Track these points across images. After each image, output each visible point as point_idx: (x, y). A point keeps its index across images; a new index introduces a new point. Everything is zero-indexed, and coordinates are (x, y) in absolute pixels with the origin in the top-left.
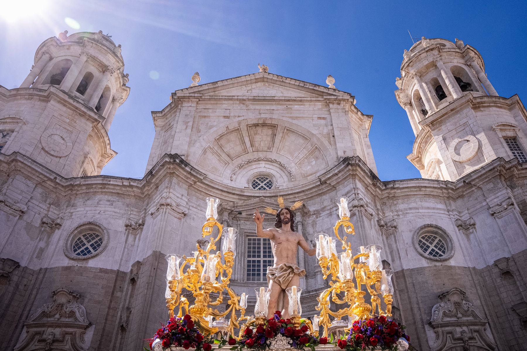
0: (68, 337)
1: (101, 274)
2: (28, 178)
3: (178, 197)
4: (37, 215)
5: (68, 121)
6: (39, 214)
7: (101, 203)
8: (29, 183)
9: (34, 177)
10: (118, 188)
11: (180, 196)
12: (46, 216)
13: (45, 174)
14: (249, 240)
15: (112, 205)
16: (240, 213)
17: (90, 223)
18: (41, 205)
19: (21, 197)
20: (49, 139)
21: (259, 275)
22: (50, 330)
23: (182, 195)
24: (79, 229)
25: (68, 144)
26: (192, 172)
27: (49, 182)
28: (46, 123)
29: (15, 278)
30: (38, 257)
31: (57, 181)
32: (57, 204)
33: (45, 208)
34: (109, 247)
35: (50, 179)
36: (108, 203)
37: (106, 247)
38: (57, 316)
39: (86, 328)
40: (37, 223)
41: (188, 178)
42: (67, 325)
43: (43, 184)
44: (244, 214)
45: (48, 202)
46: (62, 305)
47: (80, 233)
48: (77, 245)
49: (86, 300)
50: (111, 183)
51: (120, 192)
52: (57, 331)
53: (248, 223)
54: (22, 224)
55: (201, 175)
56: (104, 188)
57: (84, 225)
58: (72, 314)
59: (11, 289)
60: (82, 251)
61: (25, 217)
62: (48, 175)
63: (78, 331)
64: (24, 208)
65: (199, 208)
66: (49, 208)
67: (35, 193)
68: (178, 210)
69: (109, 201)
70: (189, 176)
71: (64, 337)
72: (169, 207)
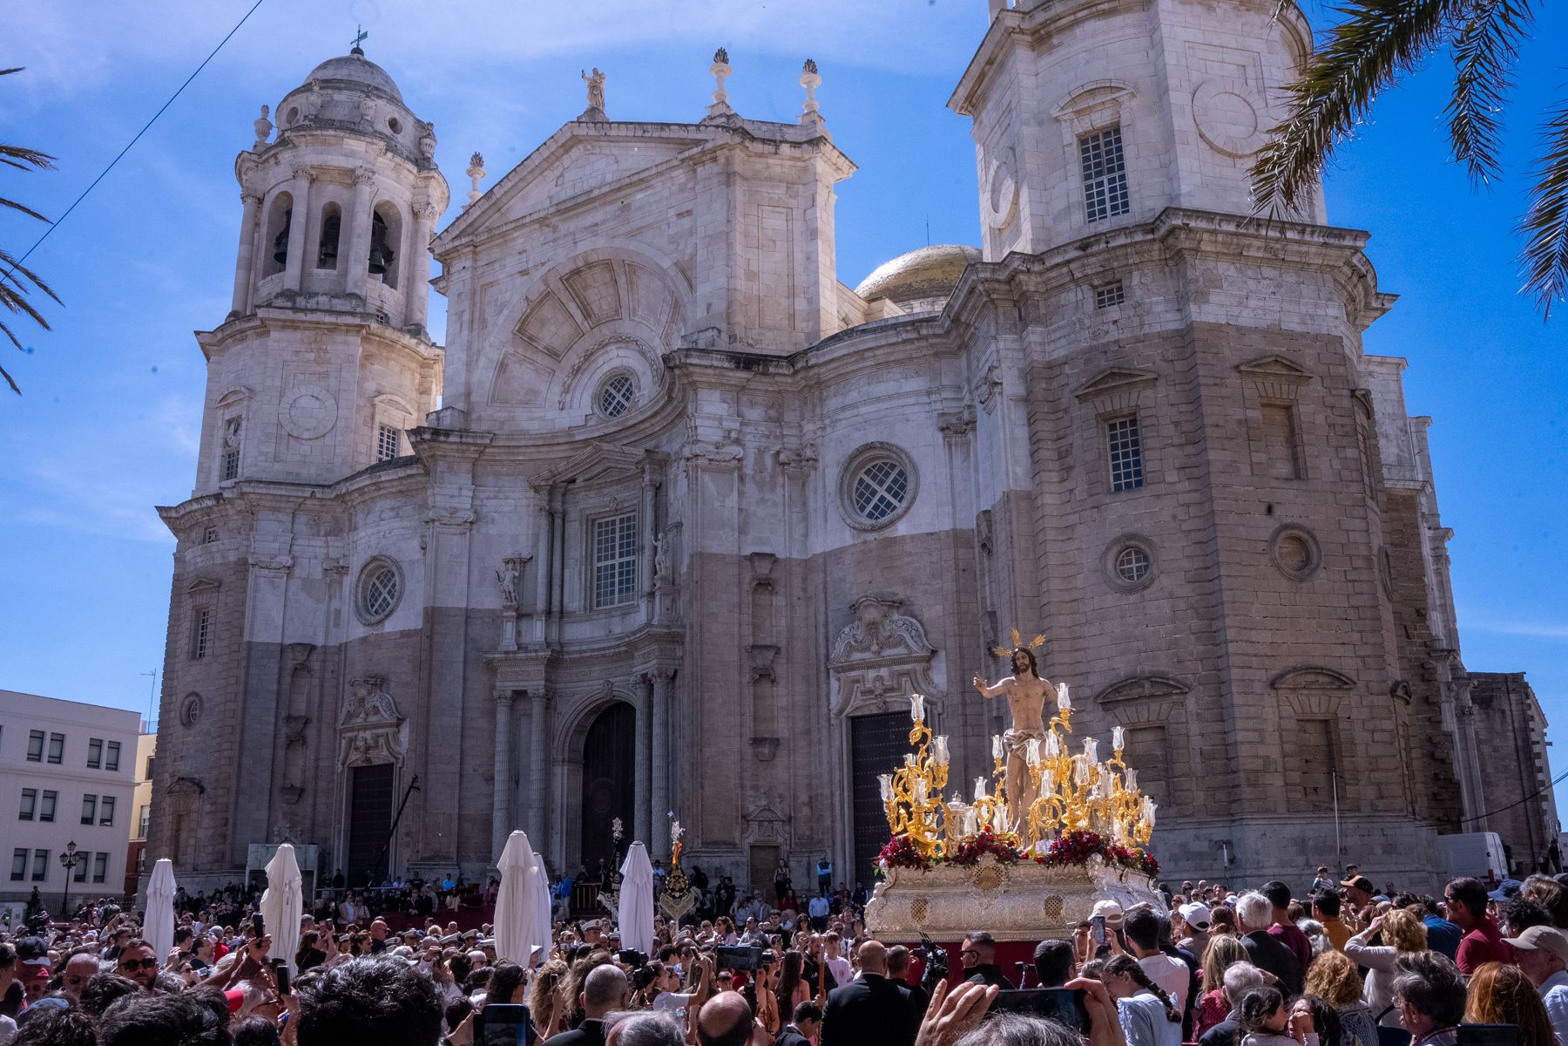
0: (382, 741)
1: (403, 640)
2: (274, 510)
3: (452, 496)
4: (313, 561)
5: (312, 356)
6: (316, 557)
7: (384, 516)
8: (280, 516)
9: (282, 505)
10: (396, 483)
11: (456, 492)
12: (327, 557)
13: (295, 494)
14: (600, 525)
15: (397, 515)
16: (572, 481)
17: (374, 559)
18: (313, 543)
19: (276, 545)
20: (293, 412)
21: (612, 592)
22: (361, 734)
23: (460, 489)
24: (366, 572)
25: (327, 404)
26: (464, 440)
27: (308, 502)
28: (278, 383)
29: (316, 666)
30: (337, 625)
31: (318, 495)
32: (336, 531)
33: (322, 544)
34: (407, 593)
35: (305, 498)
36: (392, 514)
37: (401, 594)
38: (362, 715)
39: (398, 725)
40: (318, 573)
41: (464, 452)
42: (375, 726)
43: (303, 507)
44: (579, 481)
45: (322, 533)
46: (362, 700)
47: (370, 575)
48: (373, 596)
49: (392, 685)
50: (383, 479)
51: (403, 488)
52: (368, 734)
53: (592, 494)
54: (295, 584)
55: (482, 438)
56: (380, 489)
57: (368, 564)
58: (376, 710)
59: (316, 681)
60: (380, 606)
61: (297, 571)
62: (300, 494)
63: (390, 730)
64: (286, 560)
65: (501, 496)
66: (327, 542)
67: (296, 527)
68: (453, 521)
69: (392, 509)
70: (464, 447)
71: (377, 742)
72: (437, 523)
